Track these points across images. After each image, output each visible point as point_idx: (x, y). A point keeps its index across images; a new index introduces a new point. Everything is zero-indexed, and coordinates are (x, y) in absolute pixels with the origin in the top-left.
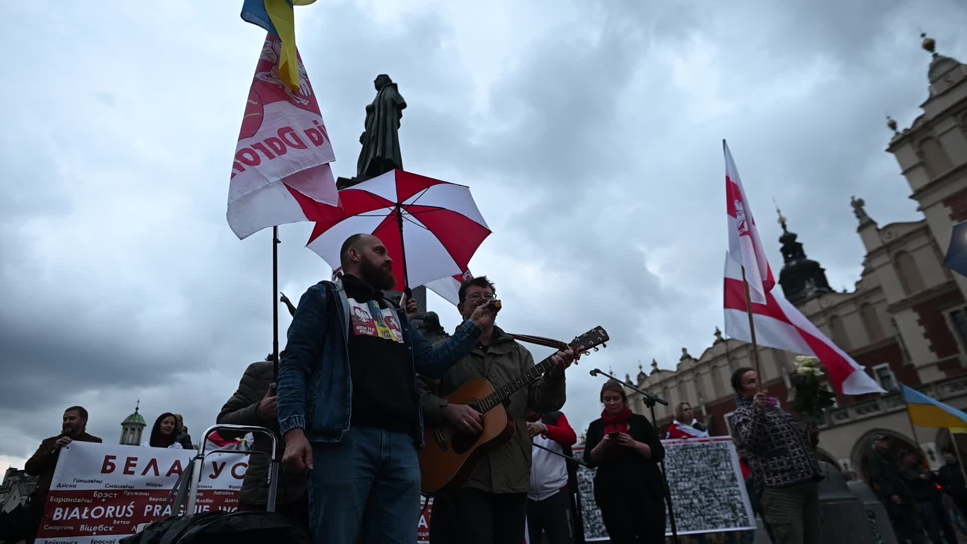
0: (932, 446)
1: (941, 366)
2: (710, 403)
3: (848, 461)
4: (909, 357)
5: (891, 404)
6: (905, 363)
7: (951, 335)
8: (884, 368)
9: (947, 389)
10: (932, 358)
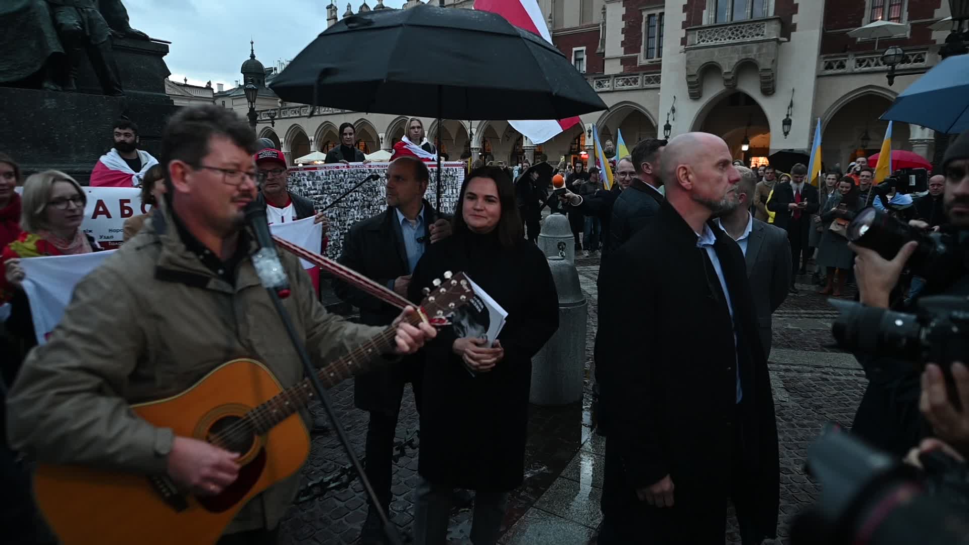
1: (624, 61)
4: (603, 46)
6: (599, 49)
7: (640, 36)
8: (581, 52)
9: (620, 83)
10: (620, 52)
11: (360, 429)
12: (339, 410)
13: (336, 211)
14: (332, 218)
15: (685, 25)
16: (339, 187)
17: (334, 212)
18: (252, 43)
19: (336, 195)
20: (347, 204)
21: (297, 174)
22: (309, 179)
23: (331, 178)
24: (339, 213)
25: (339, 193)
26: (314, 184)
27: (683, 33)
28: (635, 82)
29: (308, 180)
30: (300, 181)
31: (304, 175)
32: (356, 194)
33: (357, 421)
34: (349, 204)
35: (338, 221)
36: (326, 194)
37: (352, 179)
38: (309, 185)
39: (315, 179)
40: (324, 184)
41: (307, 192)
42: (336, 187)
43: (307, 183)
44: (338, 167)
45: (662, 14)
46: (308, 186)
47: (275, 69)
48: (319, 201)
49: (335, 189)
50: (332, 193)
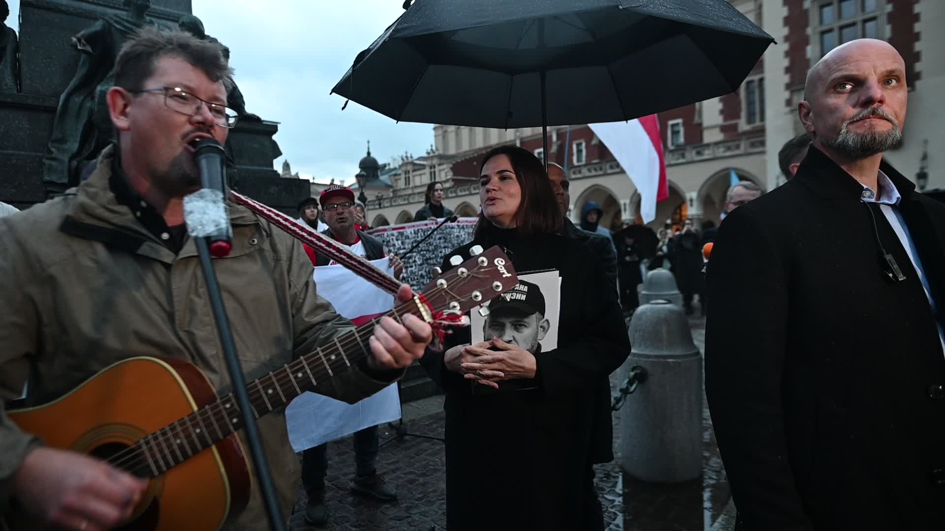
0: (694, 195)
1: (723, 129)
2: (525, 138)
3: (628, 201)
4: (700, 116)
5: (676, 157)
6: (696, 120)
7: (739, 103)
8: (677, 124)
9: (721, 150)
10: (719, 120)
11: (432, 500)
12: (412, 476)
13: (426, 269)
14: (422, 276)
15: (788, 86)
16: (428, 245)
17: (424, 270)
18: (368, 142)
19: (425, 252)
20: (436, 261)
21: (386, 235)
22: (398, 238)
23: (419, 236)
24: (429, 271)
25: (429, 250)
26: (403, 243)
27: (786, 95)
28: (738, 147)
29: (397, 240)
30: (389, 241)
31: (393, 235)
32: (445, 250)
33: (430, 490)
34: (439, 260)
35: (428, 278)
36: (415, 252)
37: (441, 236)
38: (398, 244)
39: (404, 238)
40: (412, 243)
41: (396, 252)
42: (425, 245)
43: (396, 243)
44: (426, 225)
45: (761, 80)
46: (397, 246)
47: (389, 164)
48: (408, 259)
49: (424, 247)
50: (422, 250)
